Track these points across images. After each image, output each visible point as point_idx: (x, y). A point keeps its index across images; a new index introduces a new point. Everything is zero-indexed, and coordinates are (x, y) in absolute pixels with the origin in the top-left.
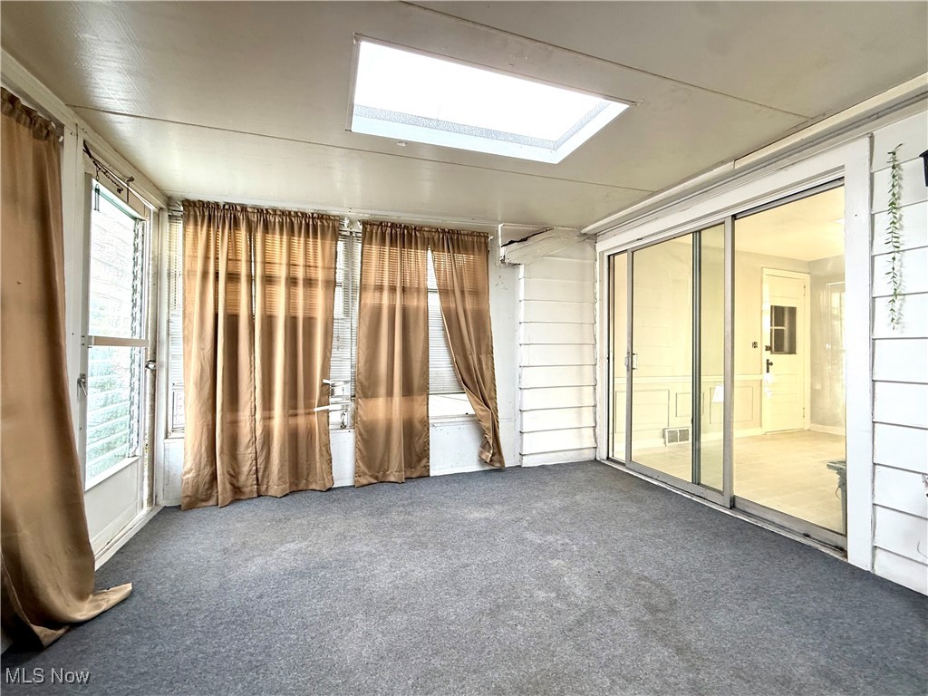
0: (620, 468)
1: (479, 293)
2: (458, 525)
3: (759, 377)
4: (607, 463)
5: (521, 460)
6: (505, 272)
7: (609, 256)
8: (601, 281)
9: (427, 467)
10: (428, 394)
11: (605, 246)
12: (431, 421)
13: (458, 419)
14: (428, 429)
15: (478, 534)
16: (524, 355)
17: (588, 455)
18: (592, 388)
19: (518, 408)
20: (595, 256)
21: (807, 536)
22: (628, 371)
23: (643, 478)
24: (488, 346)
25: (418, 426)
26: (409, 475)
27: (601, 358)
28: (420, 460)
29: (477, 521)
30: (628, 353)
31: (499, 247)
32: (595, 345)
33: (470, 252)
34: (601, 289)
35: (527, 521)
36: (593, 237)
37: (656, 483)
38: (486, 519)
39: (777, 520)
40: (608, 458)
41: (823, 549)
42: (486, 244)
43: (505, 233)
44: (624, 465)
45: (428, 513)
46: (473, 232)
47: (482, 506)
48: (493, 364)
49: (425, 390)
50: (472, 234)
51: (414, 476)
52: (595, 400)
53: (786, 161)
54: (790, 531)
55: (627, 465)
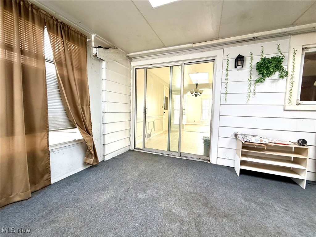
0: (141, 151)
1: (82, 70)
2: (99, 210)
3: (162, 116)
4: (135, 150)
5: (104, 158)
6: (96, 62)
7: (136, 69)
8: (133, 78)
9: (49, 179)
10: (48, 131)
11: (135, 64)
12: (50, 149)
13: (69, 144)
14: (49, 154)
15: (116, 209)
16: (106, 107)
17: (128, 149)
18: (129, 121)
19: (102, 133)
20: (131, 67)
21: (200, 159)
22: (144, 114)
23: (151, 153)
24: (87, 102)
25: (40, 153)
26: (33, 189)
27: (133, 109)
28: (42, 176)
29: (108, 202)
30: (144, 108)
31: (92, 47)
32: (130, 104)
33: (76, 43)
34: (132, 81)
35: (132, 188)
36: (130, 59)
37: (156, 154)
38: (112, 197)
39: (192, 157)
40: (134, 148)
41: (205, 161)
42: (86, 42)
43: (96, 41)
44: (142, 150)
45: (70, 212)
46: (78, 31)
47: (102, 190)
48: (90, 111)
49: (46, 128)
50: (77, 32)
51: (38, 189)
52: (130, 127)
53: (202, 50)
54: (196, 159)
55: (143, 149)
